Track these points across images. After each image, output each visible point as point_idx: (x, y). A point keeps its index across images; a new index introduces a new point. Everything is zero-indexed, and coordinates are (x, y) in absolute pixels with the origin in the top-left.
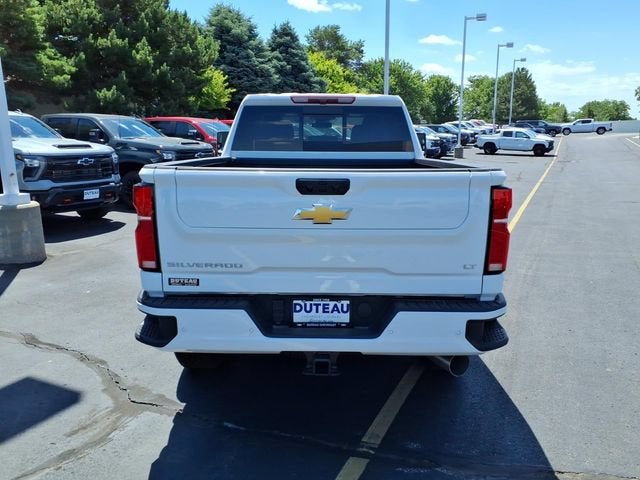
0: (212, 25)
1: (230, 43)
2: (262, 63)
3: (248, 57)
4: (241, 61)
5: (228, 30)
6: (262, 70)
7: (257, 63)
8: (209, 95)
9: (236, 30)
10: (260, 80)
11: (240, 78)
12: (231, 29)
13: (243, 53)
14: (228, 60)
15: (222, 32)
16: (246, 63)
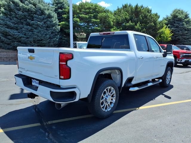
0: (172, 16)
1: (177, 21)
2: (188, 26)
3: (183, 25)
4: (180, 26)
5: (177, 16)
6: (188, 28)
7: (186, 26)
8: (163, 37)
9: (180, 16)
10: (186, 32)
11: (178, 32)
12: (178, 16)
13: (181, 24)
14: (175, 26)
15: (175, 17)
16: (182, 27)
